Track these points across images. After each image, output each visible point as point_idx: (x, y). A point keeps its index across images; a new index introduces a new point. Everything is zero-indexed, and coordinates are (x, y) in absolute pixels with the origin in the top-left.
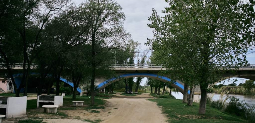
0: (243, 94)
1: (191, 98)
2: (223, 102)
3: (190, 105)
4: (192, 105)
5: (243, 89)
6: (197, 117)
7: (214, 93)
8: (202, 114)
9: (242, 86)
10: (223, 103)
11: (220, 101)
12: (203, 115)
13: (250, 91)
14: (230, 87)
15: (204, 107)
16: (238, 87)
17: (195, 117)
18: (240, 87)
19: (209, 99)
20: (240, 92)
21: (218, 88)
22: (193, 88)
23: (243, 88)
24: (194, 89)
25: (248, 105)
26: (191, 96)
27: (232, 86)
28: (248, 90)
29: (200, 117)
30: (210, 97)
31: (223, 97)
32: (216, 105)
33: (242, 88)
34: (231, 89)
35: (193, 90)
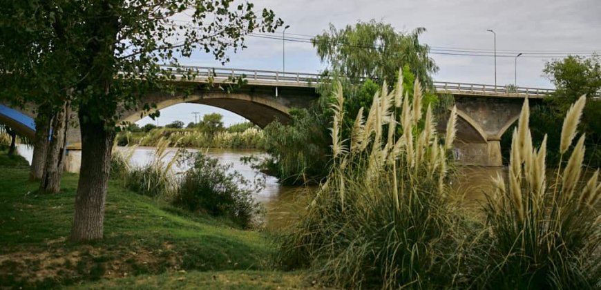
0: (197, 146)
1: (56, 164)
2: (163, 171)
3: (53, 191)
4: (57, 189)
5: (199, 136)
6: (61, 261)
7: (135, 146)
8: (85, 242)
9: (197, 129)
10: (161, 175)
11: (155, 168)
12: (94, 243)
13: (213, 139)
14: (171, 129)
15: (98, 207)
16: (188, 131)
17: (49, 262)
18: (191, 130)
19: (122, 163)
20: (192, 142)
21: (144, 132)
22: (64, 125)
23: (198, 131)
24: (66, 128)
25: (242, 178)
26: (56, 157)
27: (174, 129)
28: (209, 136)
29: (74, 260)
30: (123, 156)
31: (163, 154)
32: (143, 181)
33: (196, 132)
34: (172, 134)
35: (63, 136)
